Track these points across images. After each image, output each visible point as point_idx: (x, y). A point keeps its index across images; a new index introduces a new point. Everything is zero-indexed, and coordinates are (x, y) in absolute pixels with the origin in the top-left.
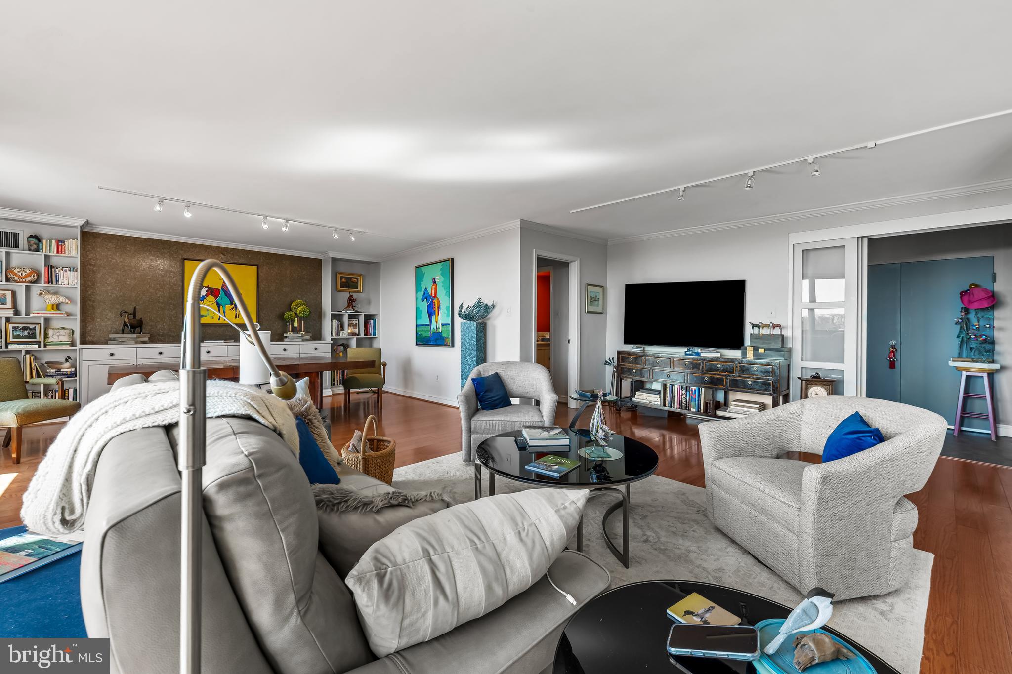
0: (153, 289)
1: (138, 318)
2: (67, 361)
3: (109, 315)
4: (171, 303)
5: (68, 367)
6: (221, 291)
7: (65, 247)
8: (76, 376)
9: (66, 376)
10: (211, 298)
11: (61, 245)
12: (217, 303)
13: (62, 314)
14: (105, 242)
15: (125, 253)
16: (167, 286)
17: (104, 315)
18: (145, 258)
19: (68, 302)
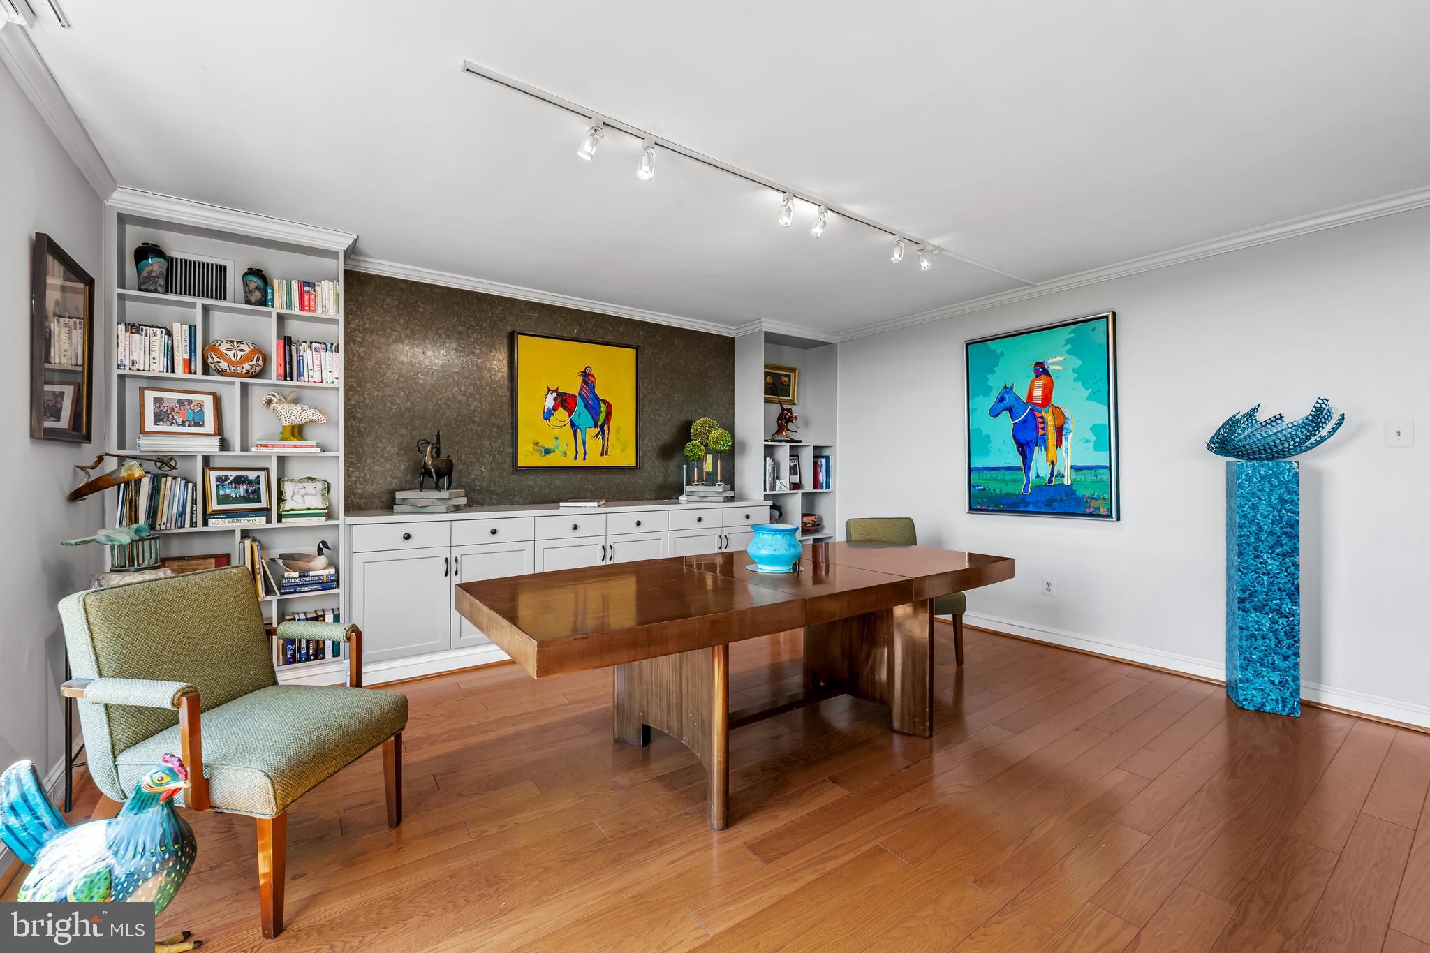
0: (464, 395)
1: (443, 456)
2: (320, 552)
3: (388, 449)
4: (493, 425)
5: (324, 566)
6: (579, 398)
7: (315, 297)
8: (338, 586)
9: (319, 587)
10: (562, 414)
11: (309, 292)
12: (572, 424)
13: (312, 447)
14: (380, 293)
15: (415, 319)
16: (488, 389)
17: (379, 451)
18: (448, 329)
19: (323, 420)
